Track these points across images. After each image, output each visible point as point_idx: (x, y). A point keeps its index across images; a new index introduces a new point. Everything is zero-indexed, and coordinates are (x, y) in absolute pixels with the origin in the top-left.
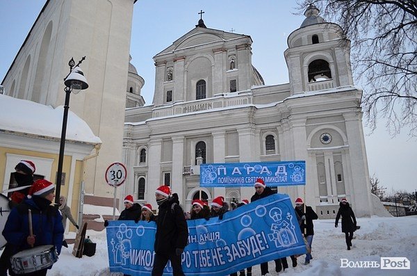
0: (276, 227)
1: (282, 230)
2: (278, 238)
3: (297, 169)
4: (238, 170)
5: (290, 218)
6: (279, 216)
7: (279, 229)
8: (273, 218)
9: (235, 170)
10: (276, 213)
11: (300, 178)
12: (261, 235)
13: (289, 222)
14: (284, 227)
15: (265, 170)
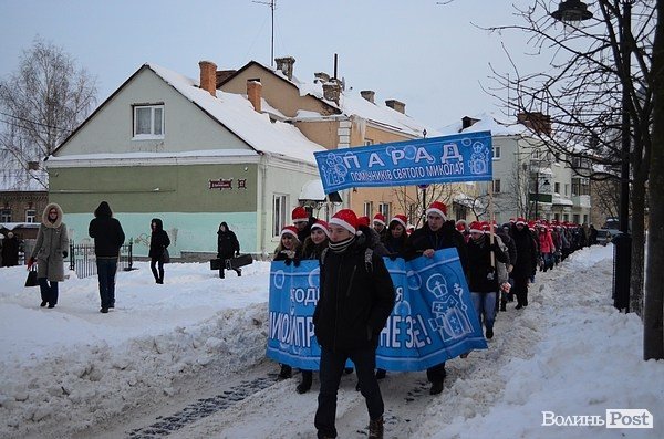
0: (439, 307)
1: (449, 311)
2: (445, 326)
3: (478, 148)
4: (377, 158)
5: (458, 292)
6: (443, 288)
7: (444, 310)
8: (433, 292)
9: (371, 159)
10: (437, 283)
11: (482, 167)
12: (417, 320)
13: (458, 298)
14: (452, 306)
15: (422, 154)
